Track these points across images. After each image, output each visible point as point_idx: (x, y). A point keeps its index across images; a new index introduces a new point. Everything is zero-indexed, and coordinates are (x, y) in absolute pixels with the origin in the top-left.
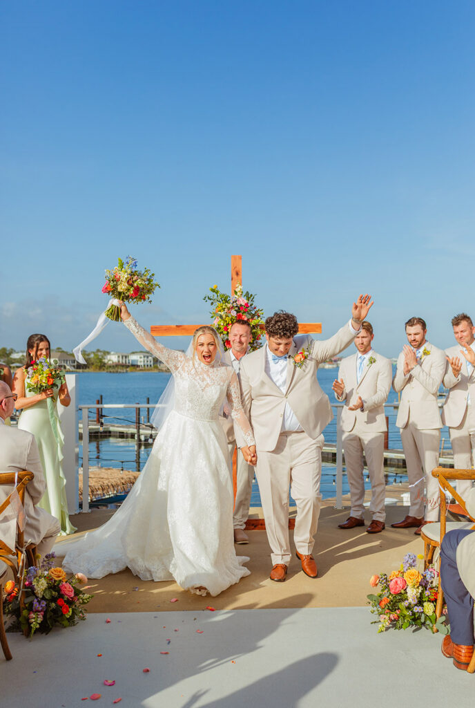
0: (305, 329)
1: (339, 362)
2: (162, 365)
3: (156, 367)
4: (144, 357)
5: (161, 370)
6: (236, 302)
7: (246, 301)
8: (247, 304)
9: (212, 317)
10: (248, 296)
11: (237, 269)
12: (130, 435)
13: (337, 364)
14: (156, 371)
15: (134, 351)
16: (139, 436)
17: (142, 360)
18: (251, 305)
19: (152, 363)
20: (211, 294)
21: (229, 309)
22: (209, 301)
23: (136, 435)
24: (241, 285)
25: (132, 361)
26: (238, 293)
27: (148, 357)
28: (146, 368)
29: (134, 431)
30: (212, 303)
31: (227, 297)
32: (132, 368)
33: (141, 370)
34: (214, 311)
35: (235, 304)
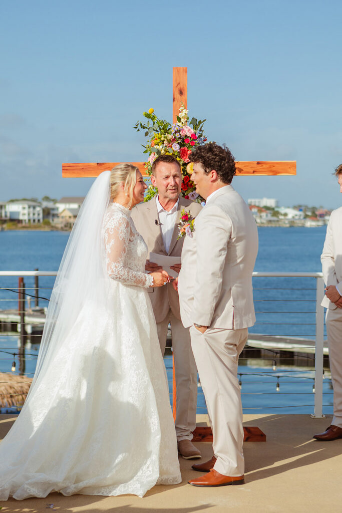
0: (274, 169)
1: (327, 218)
2: (56, 220)
3: (47, 224)
4: (29, 207)
5: (54, 228)
6: (179, 131)
7: (193, 131)
8: (194, 135)
9: (145, 152)
10: (196, 124)
11: (181, 86)
12: (9, 326)
13: (324, 221)
14: (47, 229)
15: (14, 198)
16: (23, 326)
17: (26, 211)
18: (200, 136)
19: (41, 216)
20: (145, 121)
21: (170, 141)
22: (141, 130)
23: (19, 326)
24: (185, 108)
25: (11, 213)
26: (183, 120)
27: (34, 208)
28: (32, 224)
29: (17, 318)
30: (147, 134)
31: (168, 124)
32: (11, 224)
33: (24, 227)
34: (150, 144)
35: (177, 135)
